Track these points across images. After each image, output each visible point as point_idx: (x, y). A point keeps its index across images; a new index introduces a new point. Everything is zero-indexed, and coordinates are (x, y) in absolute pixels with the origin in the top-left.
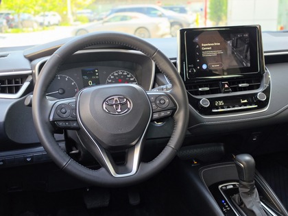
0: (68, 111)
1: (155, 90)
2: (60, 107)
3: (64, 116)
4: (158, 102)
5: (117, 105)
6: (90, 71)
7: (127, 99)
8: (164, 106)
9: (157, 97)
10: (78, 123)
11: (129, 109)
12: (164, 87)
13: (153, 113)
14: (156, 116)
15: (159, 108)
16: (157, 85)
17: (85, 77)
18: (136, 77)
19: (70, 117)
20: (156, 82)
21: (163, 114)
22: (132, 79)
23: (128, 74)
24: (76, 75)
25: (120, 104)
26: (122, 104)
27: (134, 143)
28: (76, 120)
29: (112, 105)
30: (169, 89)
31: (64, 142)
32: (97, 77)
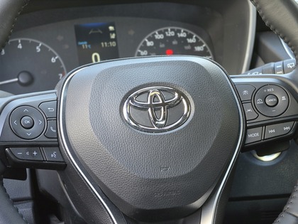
0: (39, 123)
1: (255, 72)
2: (20, 113)
3: (29, 133)
4: (259, 101)
5: (156, 108)
6: (95, 28)
7: (181, 94)
8: (275, 111)
9: (258, 89)
10: (61, 153)
11: (186, 118)
12: (278, 65)
13: (247, 128)
14: (254, 136)
15: (261, 118)
16: (260, 61)
17: (84, 44)
18: (210, 43)
19: (42, 138)
20: (259, 55)
21: (272, 132)
22: (198, 49)
23: (190, 36)
24: (60, 38)
25: (163, 104)
26: (169, 106)
27: (198, 203)
28: (58, 145)
29: (144, 108)
30: (290, 70)
31: (30, 204)
32: (113, 44)
